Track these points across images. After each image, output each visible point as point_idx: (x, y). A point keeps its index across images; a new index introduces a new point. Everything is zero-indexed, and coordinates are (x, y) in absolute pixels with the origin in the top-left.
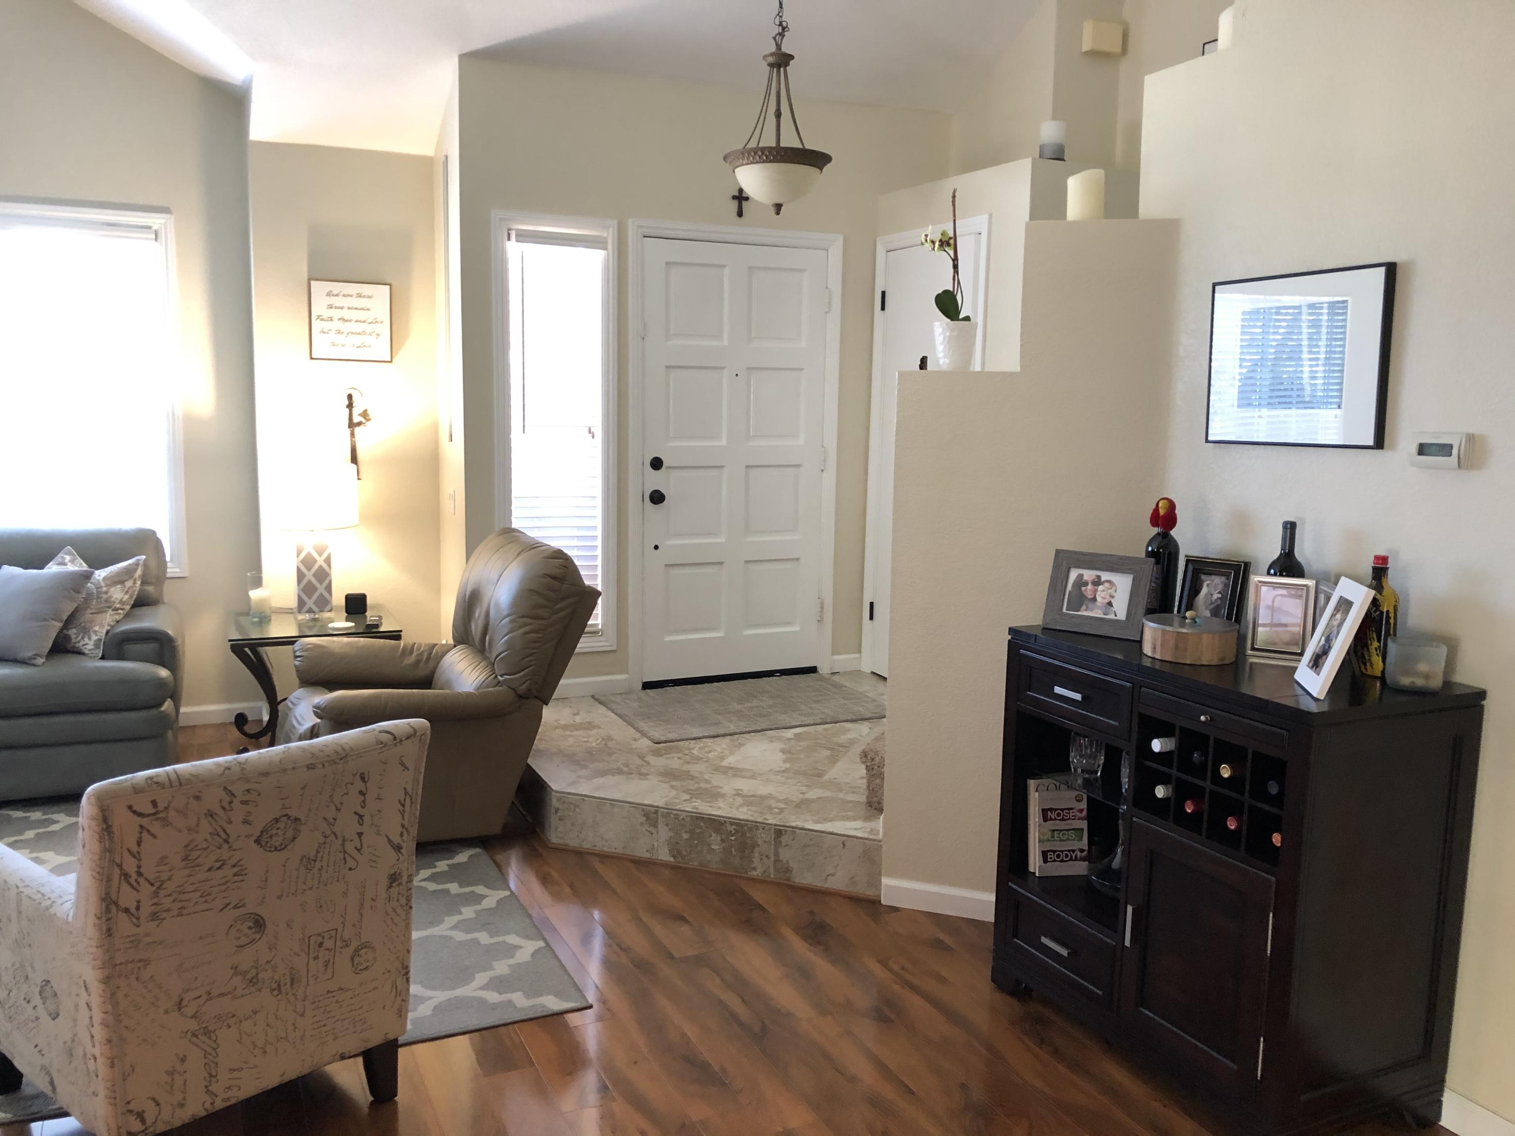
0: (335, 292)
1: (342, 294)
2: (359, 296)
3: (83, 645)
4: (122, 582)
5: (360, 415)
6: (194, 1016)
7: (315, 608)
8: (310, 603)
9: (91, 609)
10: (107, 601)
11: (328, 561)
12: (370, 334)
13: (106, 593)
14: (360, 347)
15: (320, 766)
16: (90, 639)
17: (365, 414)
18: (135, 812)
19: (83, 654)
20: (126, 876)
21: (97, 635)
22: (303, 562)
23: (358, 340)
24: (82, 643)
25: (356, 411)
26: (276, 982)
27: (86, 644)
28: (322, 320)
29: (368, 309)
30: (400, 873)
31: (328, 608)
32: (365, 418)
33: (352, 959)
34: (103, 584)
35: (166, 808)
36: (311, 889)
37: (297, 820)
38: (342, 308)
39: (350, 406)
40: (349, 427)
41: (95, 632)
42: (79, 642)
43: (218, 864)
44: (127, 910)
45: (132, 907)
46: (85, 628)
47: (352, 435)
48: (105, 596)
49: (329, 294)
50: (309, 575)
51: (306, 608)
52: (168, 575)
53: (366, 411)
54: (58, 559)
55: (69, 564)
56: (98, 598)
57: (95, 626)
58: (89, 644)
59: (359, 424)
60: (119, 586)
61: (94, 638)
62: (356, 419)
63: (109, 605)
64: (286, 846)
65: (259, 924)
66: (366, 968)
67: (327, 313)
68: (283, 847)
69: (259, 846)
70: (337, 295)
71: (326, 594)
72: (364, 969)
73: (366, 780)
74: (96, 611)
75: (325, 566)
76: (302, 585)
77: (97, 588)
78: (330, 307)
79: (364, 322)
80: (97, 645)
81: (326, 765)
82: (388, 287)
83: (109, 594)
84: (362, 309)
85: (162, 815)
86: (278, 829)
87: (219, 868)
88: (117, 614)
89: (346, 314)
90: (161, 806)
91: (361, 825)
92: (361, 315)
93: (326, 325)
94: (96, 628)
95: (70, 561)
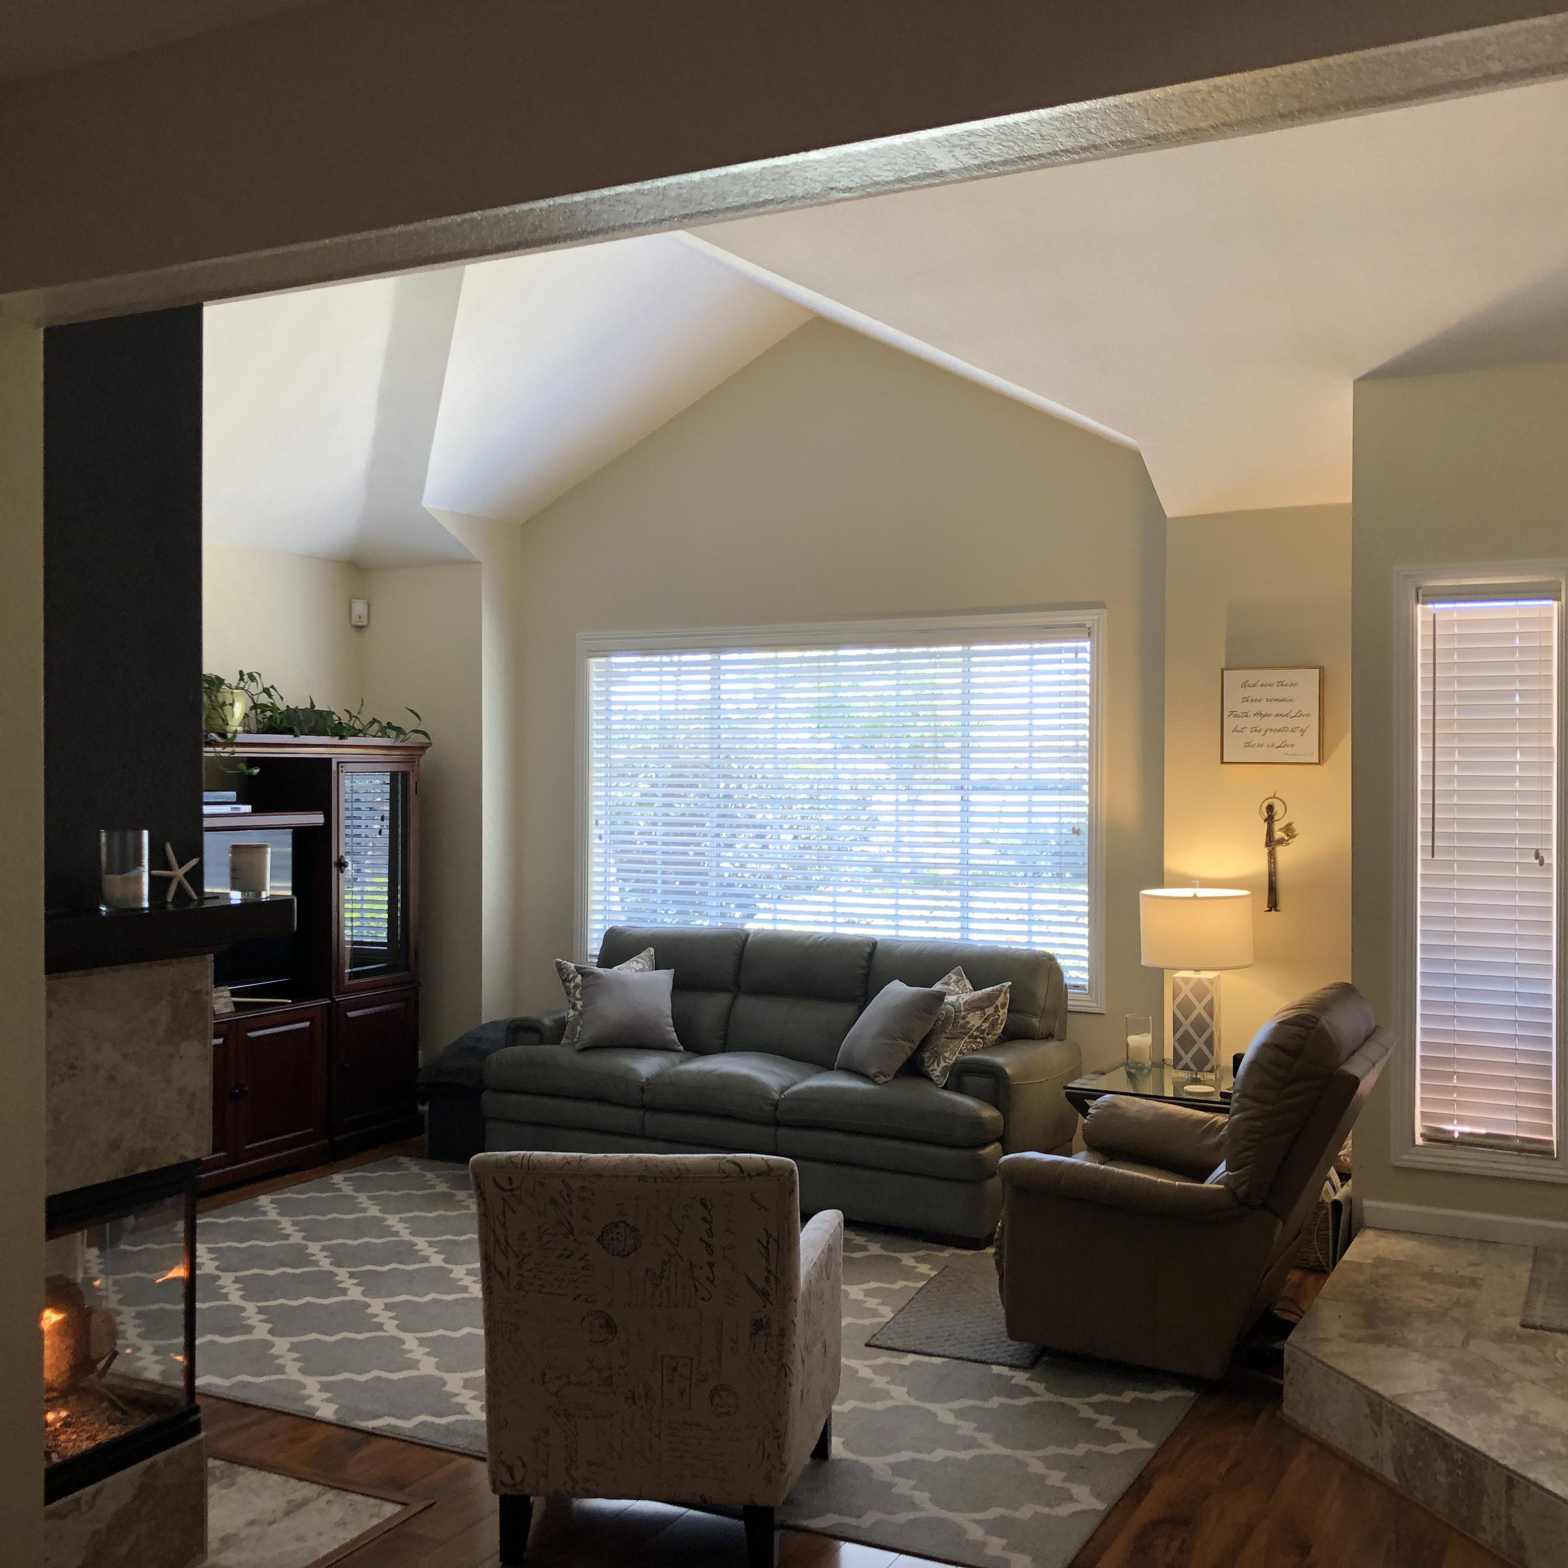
0: (1251, 682)
1: (1259, 683)
2: (1281, 684)
3: (932, 1070)
4: (982, 1009)
5: (1280, 830)
6: (556, 1394)
7: (1192, 1066)
8: (1187, 1059)
9: (946, 1033)
10: (963, 1026)
11: (1210, 1008)
12: (1293, 730)
13: (964, 1018)
14: (1280, 746)
15: (652, 1180)
16: (938, 1065)
17: (1288, 829)
18: (497, 1185)
19: (931, 1080)
20: (498, 1241)
21: (945, 1062)
22: (1179, 1006)
23: (1277, 738)
24: (931, 1068)
25: (1278, 825)
26: (630, 1391)
27: (935, 1070)
28: (1236, 716)
29: (1291, 700)
30: (767, 1323)
31: (1208, 1067)
32: (1288, 835)
33: (711, 1397)
34: (962, 1009)
35: (519, 1187)
36: (660, 1306)
37: (635, 1230)
38: (1260, 700)
39: (1270, 820)
40: (1267, 845)
41: (945, 1058)
42: (929, 1067)
43: (567, 1253)
44: (501, 1274)
45: (505, 1271)
46: (936, 1052)
47: (1272, 855)
48: (961, 1022)
49: (1245, 685)
50: (1186, 1025)
51: (1182, 1064)
52: (1069, 1008)
53: (1290, 825)
54: (945, 979)
55: (953, 984)
56: (955, 1022)
57: (946, 1052)
58: (936, 1070)
59: (1281, 842)
60: (979, 1012)
61: (943, 1064)
62: (1278, 835)
63: (964, 1032)
64: (628, 1254)
65: (610, 1325)
66: (728, 1414)
67: (1241, 708)
68: (626, 1253)
69: (602, 1246)
70: (1254, 686)
71: (1206, 1051)
72: (725, 1413)
73: (709, 1207)
74: (950, 1036)
75: (1205, 1016)
76: (1179, 1034)
77: (956, 1012)
78: (1246, 700)
79: (1286, 715)
80: (943, 1074)
81: (659, 1180)
82: (1318, 670)
83: (967, 1019)
84: (1283, 700)
85: (517, 1192)
86: (618, 1233)
87: (568, 1257)
88: (974, 1043)
89: (1265, 707)
90: (516, 1183)
91: (711, 1255)
92: (1284, 708)
93: (1242, 722)
94: (947, 1055)
95: (954, 982)
